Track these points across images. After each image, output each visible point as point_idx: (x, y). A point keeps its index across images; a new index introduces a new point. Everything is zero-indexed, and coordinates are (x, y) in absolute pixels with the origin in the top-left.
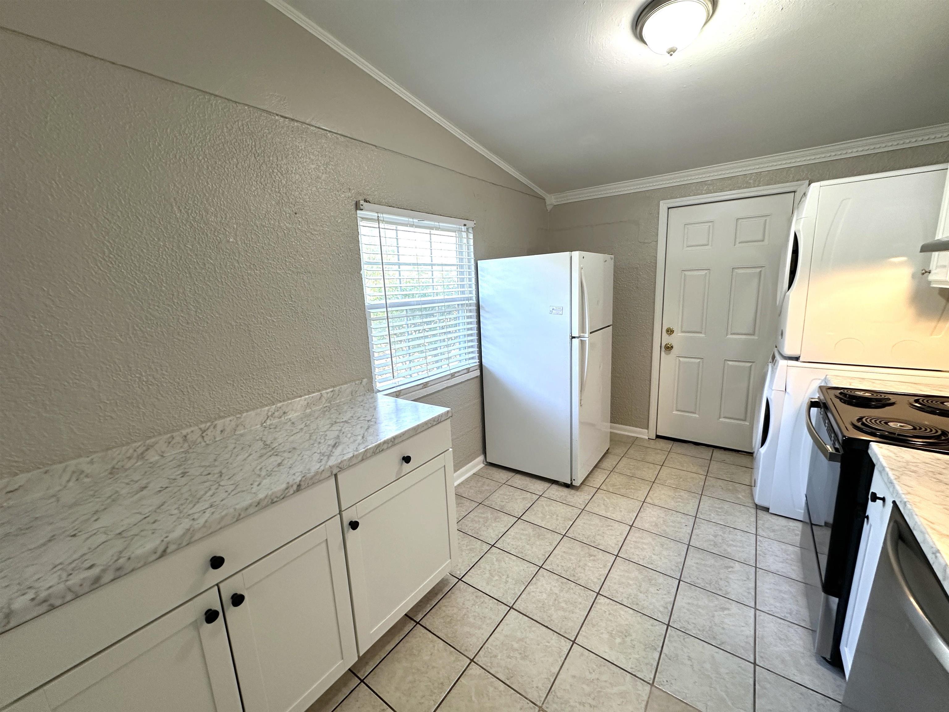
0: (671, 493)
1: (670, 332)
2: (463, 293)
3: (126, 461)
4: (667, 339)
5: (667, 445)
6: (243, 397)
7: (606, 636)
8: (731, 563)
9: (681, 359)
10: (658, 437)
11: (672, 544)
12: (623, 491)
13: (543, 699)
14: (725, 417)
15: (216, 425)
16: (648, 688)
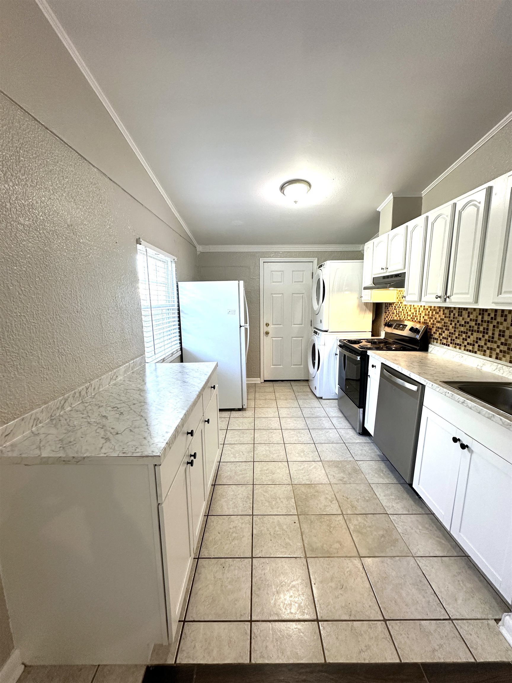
0: (286, 402)
1: (267, 325)
4: (266, 329)
5: (271, 384)
7: (297, 455)
8: (321, 418)
9: (273, 339)
10: (265, 381)
11: (298, 419)
12: (266, 406)
13: (291, 481)
14: (293, 365)
15: (92, 384)
16: (321, 462)
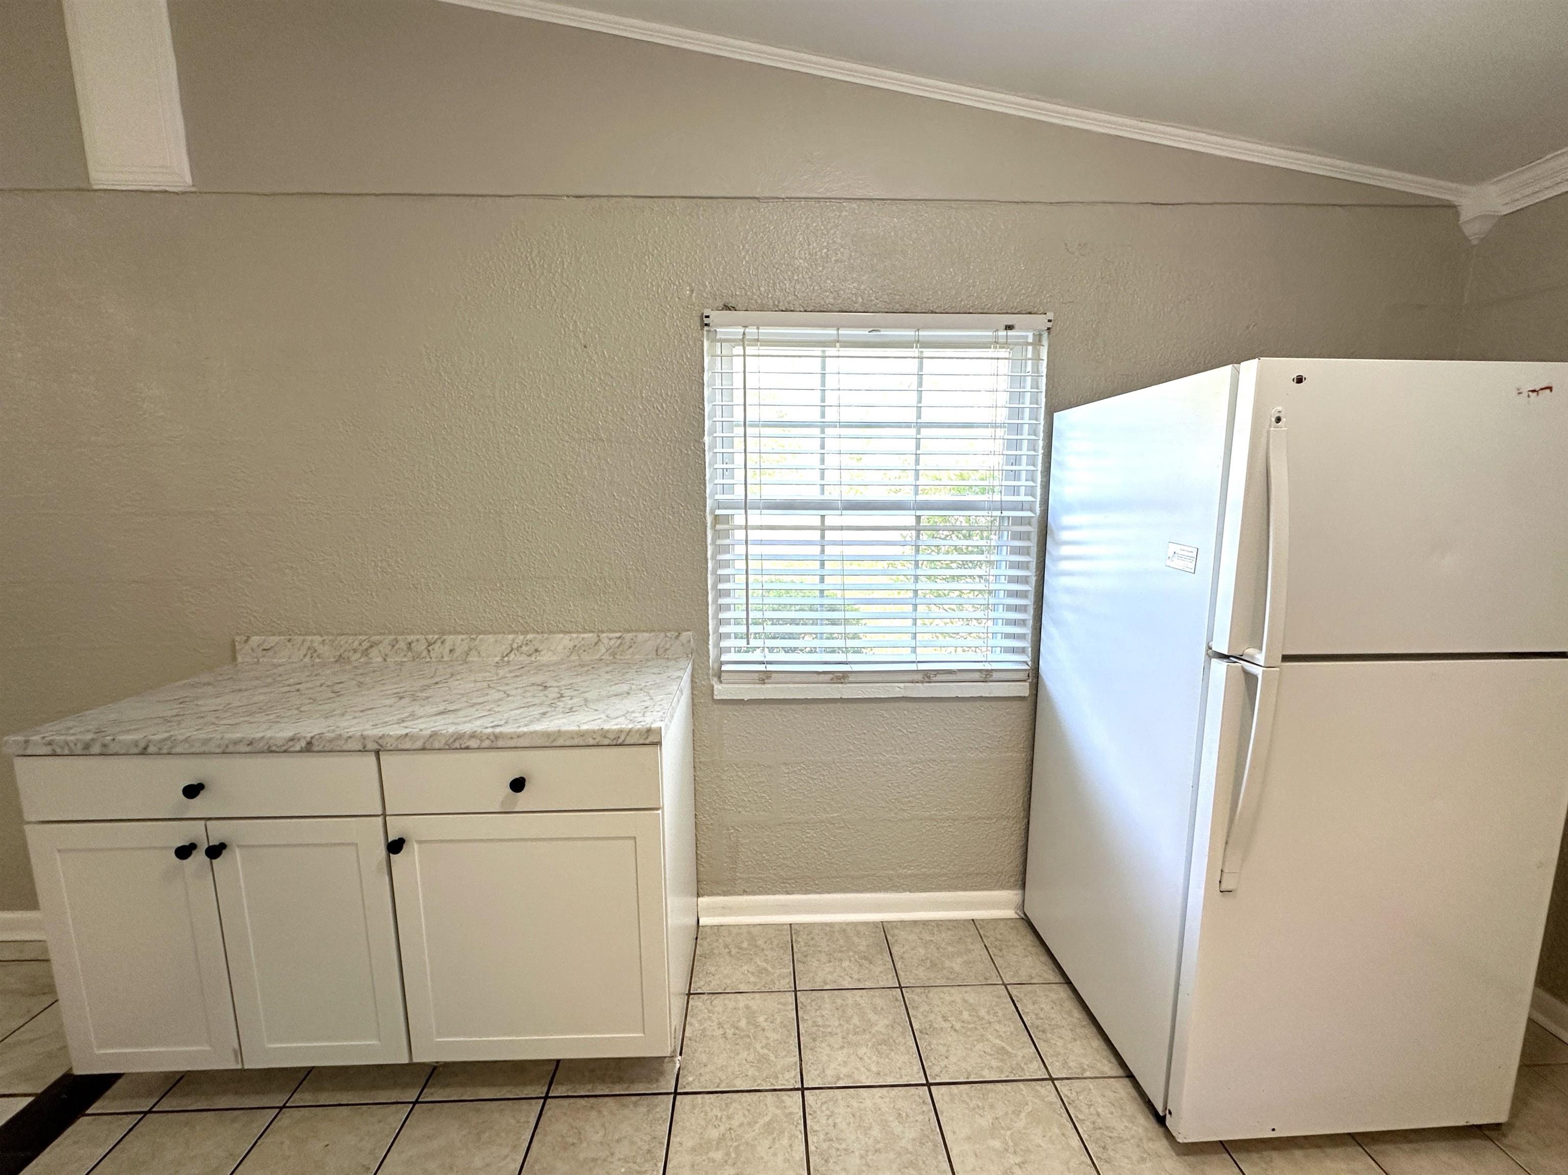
2: (1015, 491)
3: (352, 652)
6: (485, 613)
15: (444, 640)
